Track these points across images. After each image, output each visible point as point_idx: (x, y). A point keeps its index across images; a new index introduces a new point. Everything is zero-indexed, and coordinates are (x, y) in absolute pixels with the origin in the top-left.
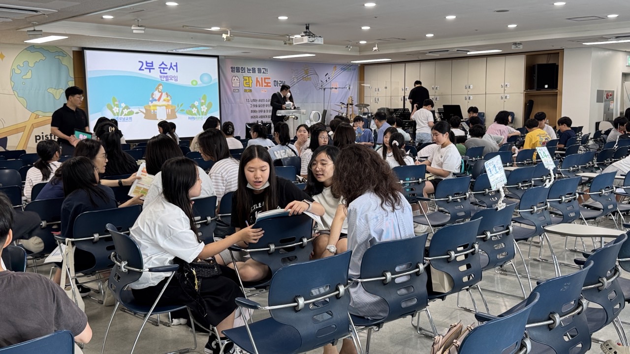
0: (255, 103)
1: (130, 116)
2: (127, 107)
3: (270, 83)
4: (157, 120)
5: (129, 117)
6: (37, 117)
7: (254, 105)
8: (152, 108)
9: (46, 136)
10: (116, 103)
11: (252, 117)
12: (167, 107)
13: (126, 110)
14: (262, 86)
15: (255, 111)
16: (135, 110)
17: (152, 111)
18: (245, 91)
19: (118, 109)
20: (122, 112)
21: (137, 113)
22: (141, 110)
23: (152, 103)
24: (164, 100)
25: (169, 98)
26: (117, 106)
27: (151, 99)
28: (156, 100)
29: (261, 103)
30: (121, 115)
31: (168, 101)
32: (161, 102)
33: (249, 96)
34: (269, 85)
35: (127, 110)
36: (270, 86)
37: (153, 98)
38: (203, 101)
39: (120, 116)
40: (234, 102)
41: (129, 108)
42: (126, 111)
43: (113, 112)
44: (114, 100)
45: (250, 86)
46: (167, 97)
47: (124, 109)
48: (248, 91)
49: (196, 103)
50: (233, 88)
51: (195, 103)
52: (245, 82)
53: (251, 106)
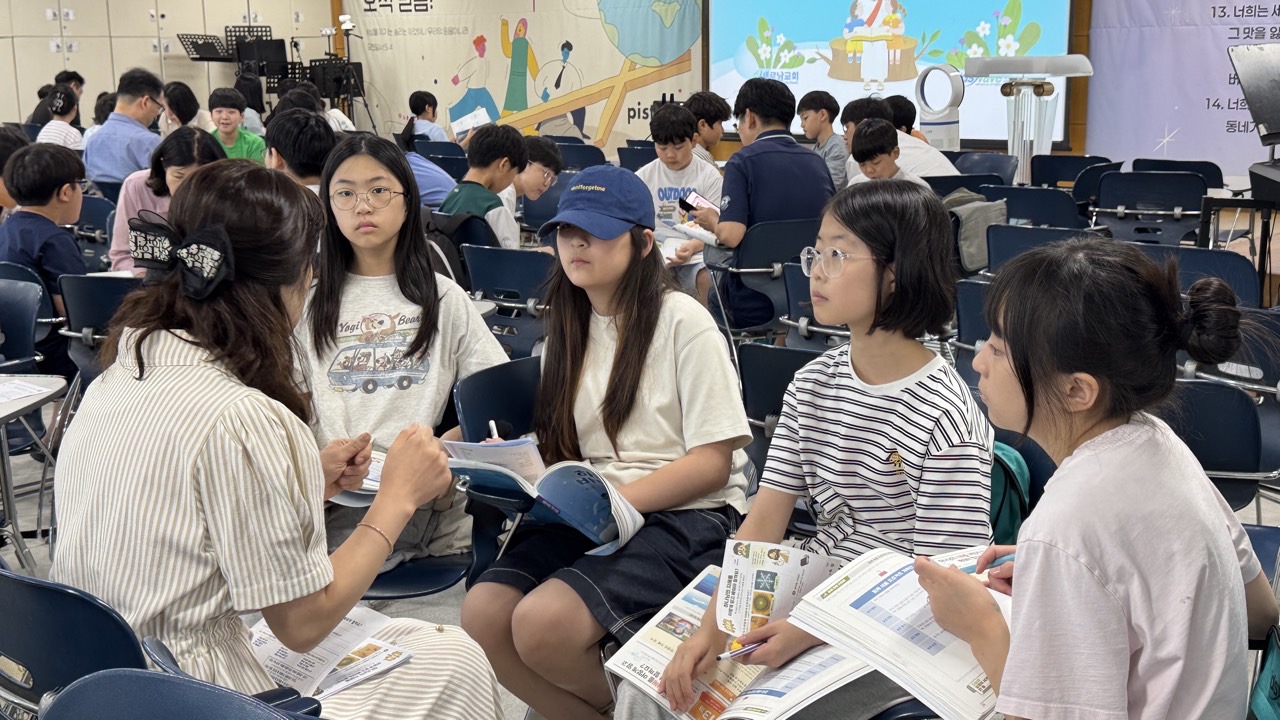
0: (1254, 23)
1: (795, 70)
2: (789, 46)
4: (862, 80)
5: (792, 71)
6: (632, 68)
7: (1248, 32)
8: (850, 47)
9: (644, 112)
10: (767, 34)
12: (891, 42)
13: (786, 51)
16: (808, 54)
17: (851, 55)
19: (769, 49)
20: (778, 59)
21: (812, 61)
22: (822, 52)
23: (851, 31)
24: (885, 23)
25: (898, 15)
26: (769, 42)
27: (849, 20)
28: (861, 23)
30: (775, 67)
31: (896, 24)
32: (877, 29)
35: (789, 52)
37: (854, 17)
38: (1007, 21)
39: (772, 70)
40: (1151, 18)
41: (795, 48)
42: (786, 56)
43: (757, 57)
44: (763, 26)
46: (894, 12)
47: (781, 50)
49: (983, 29)
51: (978, 29)
53: (1234, 33)
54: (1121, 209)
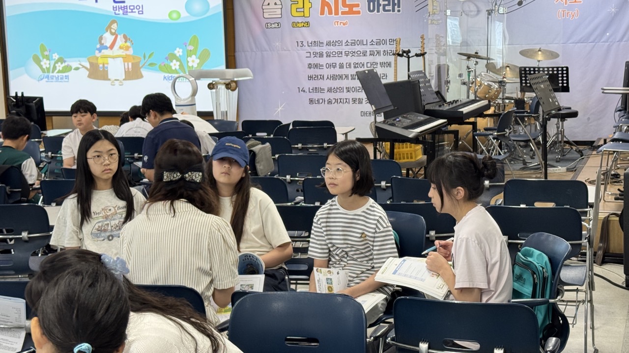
0: (317, 49)
1: (66, 74)
2: (61, 60)
3: (357, 6)
4: (110, 80)
5: (64, 74)
7: (315, 54)
8: (100, 61)
10: (46, 53)
11: (310, 78)
12: (126, 59)
13: (59, 63)
14: (337, 13)
15: (316, 66)
16: (74, 65)
17: (101, 66)
18: (295, 25)
19: (48, 62)
20: (55, 68)
21: (77, 69)
22: (83, 64)
23: (100, 52)
24: (121, 48)
25: (128, 44)
26: (48, 58)
27: (98, 46)
28: (106, 48)
29: (332, 49)
30: (53, 72)
31: (127, 48)
32: (116, 51)
33: (306, 35)
34: (355, 9)
35: (62, 64)
36: (358, 12)
37: (101, 44)
38: (191, 48)
39: (51, 74)
40: (267, 47)
41: (65, 62)
42: (60, 66)
43: (41, 67)
44: (43, 49)
45: (307, 14)
46: (126, 42)
47: (56, 62)
48: (300, 25)
49: (179, 52)
50: (264, 22)
51: (176, 52)
52: (294, 7)
53: (308, 55)
54: (300, 145)
